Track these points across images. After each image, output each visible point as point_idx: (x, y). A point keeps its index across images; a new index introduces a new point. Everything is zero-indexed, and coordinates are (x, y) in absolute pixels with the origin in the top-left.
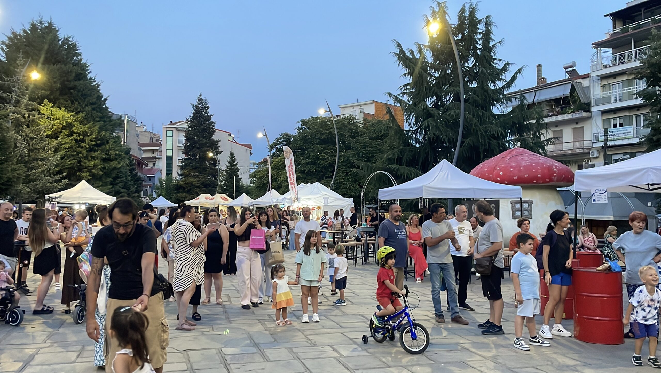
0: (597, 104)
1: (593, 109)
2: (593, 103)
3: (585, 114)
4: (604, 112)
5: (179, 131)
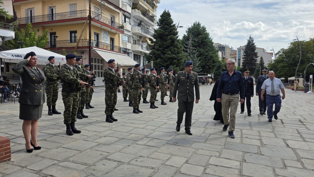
5: (243, 49)
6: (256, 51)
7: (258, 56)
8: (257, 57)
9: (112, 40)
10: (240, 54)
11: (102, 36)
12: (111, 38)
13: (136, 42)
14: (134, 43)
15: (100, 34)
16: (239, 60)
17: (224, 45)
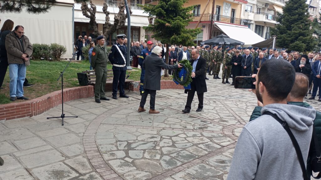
9: (233, 11)
11: (224, 8)
12: (232, 9)
13: (261, 12)
14: (257, 13)
15: (222, 7)
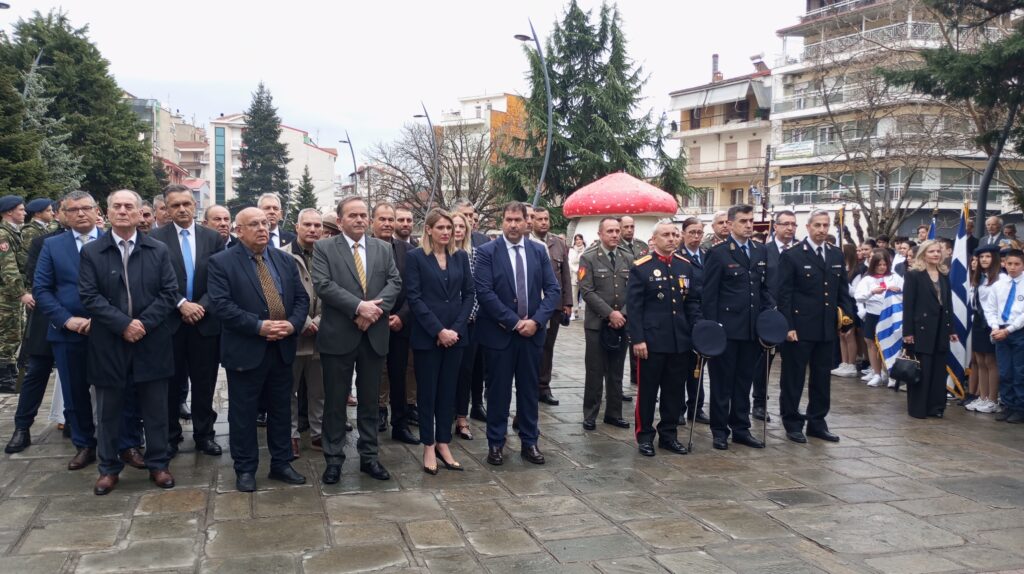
0: (777, 111)
1: (772, 117)
2: (773, 111)
3: (763, 123)
4: (785, 121)
5: (233, 128)
6: (281, 140)
7: (289, 157)
8: (287, 161)
10: (220, 145)
16: (220, 166)
17: (146, 101)
